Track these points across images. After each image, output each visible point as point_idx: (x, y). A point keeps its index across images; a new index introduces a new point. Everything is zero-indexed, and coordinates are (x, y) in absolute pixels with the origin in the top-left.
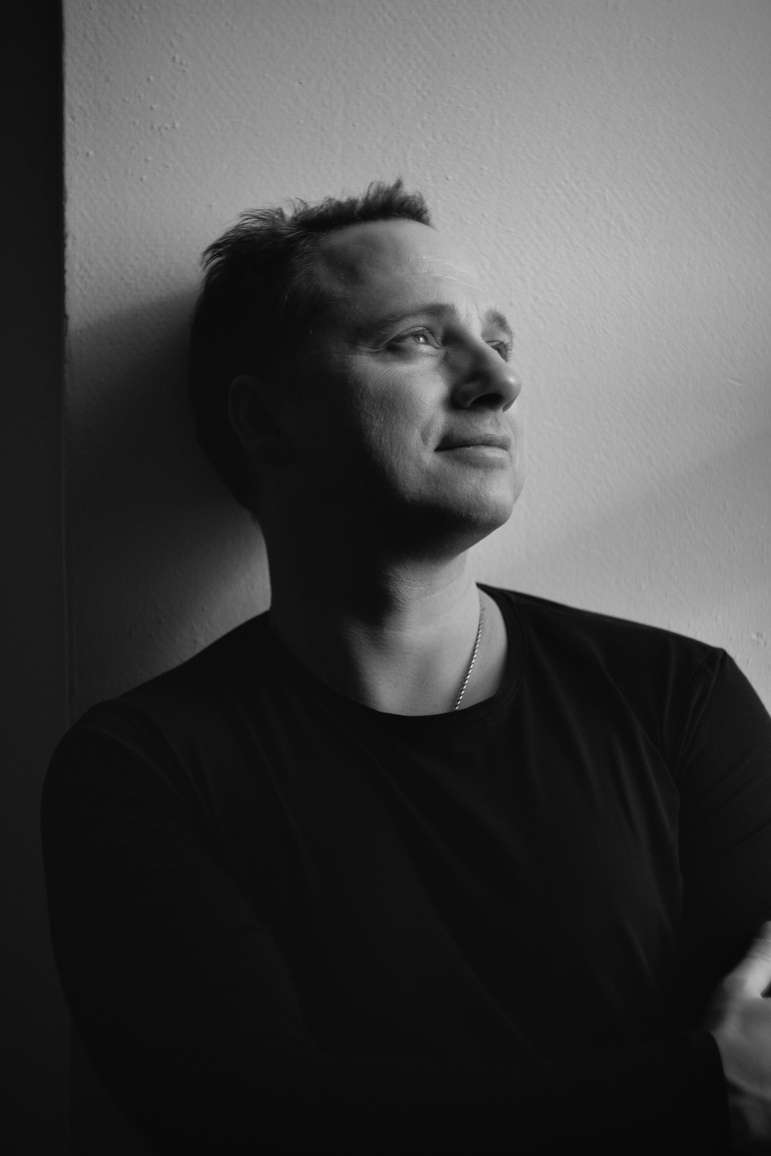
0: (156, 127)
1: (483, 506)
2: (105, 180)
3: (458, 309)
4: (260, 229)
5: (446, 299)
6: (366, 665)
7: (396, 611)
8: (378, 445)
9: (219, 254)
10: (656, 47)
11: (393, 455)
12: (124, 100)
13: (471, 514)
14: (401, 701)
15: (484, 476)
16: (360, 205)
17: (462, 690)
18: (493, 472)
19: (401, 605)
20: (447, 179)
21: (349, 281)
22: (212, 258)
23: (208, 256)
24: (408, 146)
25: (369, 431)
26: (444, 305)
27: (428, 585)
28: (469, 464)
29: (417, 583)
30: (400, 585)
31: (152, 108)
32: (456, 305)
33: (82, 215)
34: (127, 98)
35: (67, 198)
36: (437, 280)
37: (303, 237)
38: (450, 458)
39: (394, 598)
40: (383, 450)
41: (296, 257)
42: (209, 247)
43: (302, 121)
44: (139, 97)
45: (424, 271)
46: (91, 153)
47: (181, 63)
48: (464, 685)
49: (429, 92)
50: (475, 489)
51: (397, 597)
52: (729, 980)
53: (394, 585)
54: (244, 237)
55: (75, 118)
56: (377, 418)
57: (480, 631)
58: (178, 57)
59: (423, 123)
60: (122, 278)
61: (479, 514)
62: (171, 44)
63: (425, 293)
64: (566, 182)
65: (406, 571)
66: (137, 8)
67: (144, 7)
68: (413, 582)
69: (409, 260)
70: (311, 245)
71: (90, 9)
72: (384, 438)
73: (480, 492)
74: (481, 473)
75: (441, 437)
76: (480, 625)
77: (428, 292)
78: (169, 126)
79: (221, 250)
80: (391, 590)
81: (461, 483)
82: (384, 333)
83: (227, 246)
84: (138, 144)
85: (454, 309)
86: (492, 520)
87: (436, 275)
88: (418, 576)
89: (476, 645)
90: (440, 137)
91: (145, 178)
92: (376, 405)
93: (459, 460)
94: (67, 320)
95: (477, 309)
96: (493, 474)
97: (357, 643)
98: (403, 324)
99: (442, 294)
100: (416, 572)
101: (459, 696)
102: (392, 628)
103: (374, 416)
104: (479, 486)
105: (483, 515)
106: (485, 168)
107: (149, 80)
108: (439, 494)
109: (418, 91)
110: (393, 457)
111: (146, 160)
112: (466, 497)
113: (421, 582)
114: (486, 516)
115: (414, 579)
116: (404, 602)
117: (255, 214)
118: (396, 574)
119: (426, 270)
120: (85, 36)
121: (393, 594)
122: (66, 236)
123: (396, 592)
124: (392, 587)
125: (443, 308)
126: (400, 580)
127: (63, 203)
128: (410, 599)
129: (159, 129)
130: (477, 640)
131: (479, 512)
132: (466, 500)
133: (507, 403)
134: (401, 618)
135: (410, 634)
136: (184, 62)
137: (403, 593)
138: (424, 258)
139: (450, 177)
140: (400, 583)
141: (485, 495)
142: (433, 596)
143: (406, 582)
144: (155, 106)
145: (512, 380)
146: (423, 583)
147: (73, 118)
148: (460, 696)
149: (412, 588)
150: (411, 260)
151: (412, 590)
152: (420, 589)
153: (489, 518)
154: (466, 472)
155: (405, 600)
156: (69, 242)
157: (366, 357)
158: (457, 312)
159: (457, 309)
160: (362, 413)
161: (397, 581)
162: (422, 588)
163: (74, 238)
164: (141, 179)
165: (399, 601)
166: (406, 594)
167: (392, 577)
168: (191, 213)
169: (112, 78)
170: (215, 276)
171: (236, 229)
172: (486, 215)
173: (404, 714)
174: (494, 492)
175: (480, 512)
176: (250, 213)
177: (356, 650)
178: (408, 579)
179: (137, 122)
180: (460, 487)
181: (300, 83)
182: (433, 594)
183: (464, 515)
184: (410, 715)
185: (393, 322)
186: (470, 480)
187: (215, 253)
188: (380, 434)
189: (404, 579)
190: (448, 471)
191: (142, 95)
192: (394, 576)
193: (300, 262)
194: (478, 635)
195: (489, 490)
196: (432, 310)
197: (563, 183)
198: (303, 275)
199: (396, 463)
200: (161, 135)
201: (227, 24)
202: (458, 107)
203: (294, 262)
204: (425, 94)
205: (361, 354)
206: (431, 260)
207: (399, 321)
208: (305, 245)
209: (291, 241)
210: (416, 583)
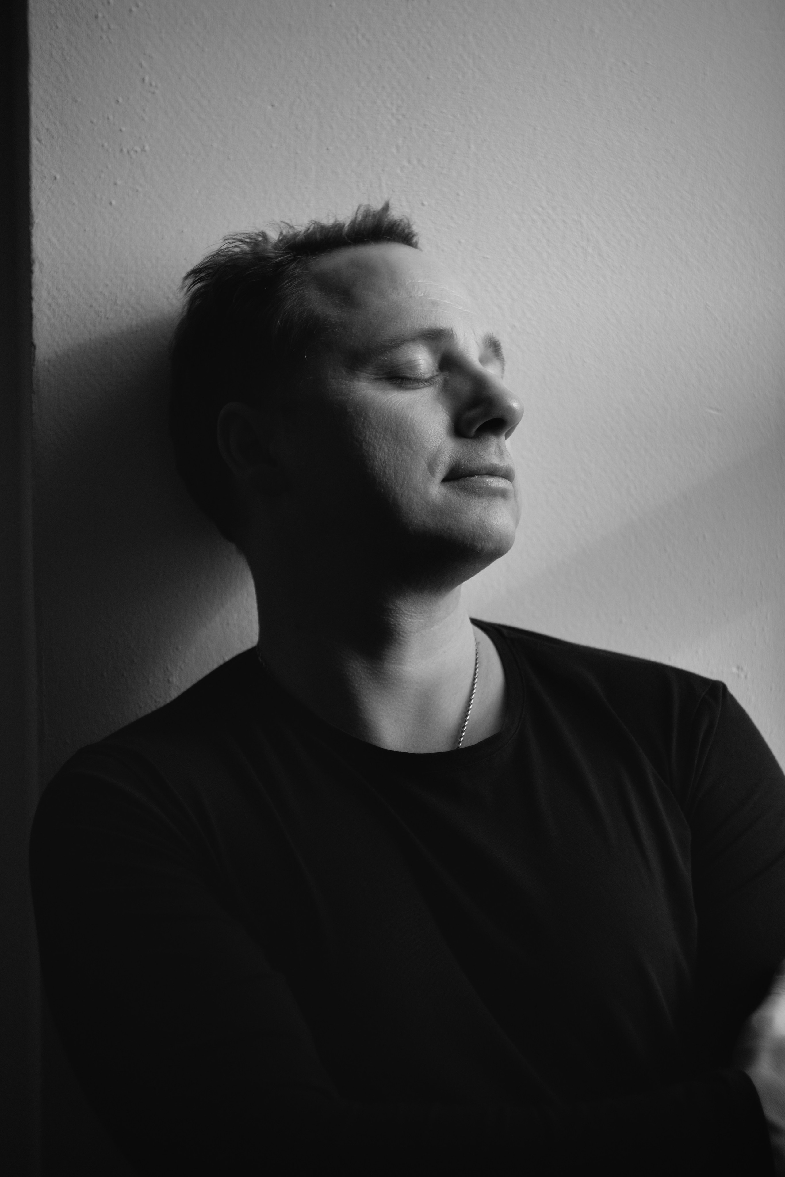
0: (125, 150)
1: (488, 536)
2: (74, 204)
3: (457, 333)
4: (245, 253)
5: (443, 324)
6: (367, 701)
7: (396, 644)
8: (381, 476)
9: (201, 280)
10: (632, 71)
11: (397, 486)
12: (92, 122)
13: (475, 544)
14: (403, 738)
15: (487, 504)
16: (346, 228)
17: (464, 727)
18: (496, 501)
19: (402, 638)
20: (423, 204)
21: (344, 305)
22: (194, 283)
23: (189, 281)
24: (383, 170)
25: (372, 461)
26: (443, 329)
27: (428, 617)
28: (474, 494)
29: (418, 616)
30: (400, 617)
31: (121, 131)
32: (455, 329)
33: (49, 240)
34: (95, 121)
35: (34, 223)
36: (434, 303)
37: (293, 261)
38: (456, 487)
39: (395, 631)
40: (387, 481)
41: (287, 281)
42: (189, 272)
43: (274, 145)
44: (108, 119)
45: (420, 294)
46: (58, 177)
47: (151, 85)
48: (466, 721)
49: (404, 116)
50: (480, 519)
51: (397, 630)
52: (757, 1017)
53: (395, 618)
54: (227, 262)
55: (41, 141)
56: (380, 449)
57: (478, 666)
58: (147, 79)
59: (398, 148)
60: (91, 306)
61: (483, 543)
62: (141, 65)
63: (423, 317)
64: (543, 208)
65: (407, 603)
66: (105, 27)
67: (112, 27)
68: (413, 615)
69: (405, 284)
70: (301, 268)
71: (57, 27)
72: (388, 469)
73: (485, 521)
74: (484, 502)
75: (448, 467)
76: (476, 659)
77: (426, 316)
78: (139, 150)
79: (202, 275)
80: (391, 623)
81: (466, 513)
82: (383, 359)
83: (210, 271)
84: (107, 167)
85: (452, 334)
86: (496, 549)
87: (433, 299)
88: (418, 608)
89: (474, 679)
90: (415, 162)
91: (114, 202)
92: (378, 435)
93: (464, 489)
94: (35, 348)
95: (474, 334)
96: (495, 502)
97: (357, 678)
98: (402, 350)
99: (439, 318)
100: (417, 604)
101: (461, 732)
102: (392, 662)
103: (377, 445)
104: (483, 514)
105: (488, 545)
106: (461, 194)
107: (117, 101)
108: (444, 525)
109: (393, 115)
110: (398, 488)
111: (115, 184)
112: (471, 527)
113: (421, 615)
114: (490, 546)
115: (415, 611)
116: (405, 635)
117: (239, 237)
118: (396, 606)
119: (423, 294)
120: (52, 56)
121: (393, 626)
122: (34, 261)
123: (397, 625)
124: (393, 620)
125: (442, 333)
126: (401, 612)
127: (30, 228)
128: (410, 632)
129: (128, 152)
130: (475, 674)
131: (483, 542)
132: (471, 530)
133: (508, 430)
134: (401, 652)
135: (410, 669)
136: (154, 84)
137: (404, 626)
138: (419, 281)
139: (426, 203)
140: (401, 616)
141: (489, 524)
142: (432, 629)
143: (407, 614)
144: (124, 129)
145: (515, 405)
146: (423, 615)
147: (40, 141)
148: (463, 732)
149: (413, 620)
150: (407, 283)
151: (413, 623)
152: (420, 622)
153: (493, 547)
154: (470, 502)
155: (406, 633)
156: (36, 268)
157: (365, 384)
158: (455, 337)
159: (455, 333)
160: (364, 443)
161: (397, 613)
162: (422, 620)
163: (41, 264)
164: (111, 203)
165: (399, 634)
166: (407, 627)
167: (392, 609)
168: (163, 239)
169: (79, 100)
170: (198, 302)
171: (218, 254)
172: (463, 241)
173: (405, 751)
174: (498, 521)
175: (485, 541)
176: (234, 237)
177: (356, 685)
178: (408, 611)
179: (106, 144)
180: (465, 517)
181: (273, 106)
182: (432, 626)
183: (468, 546)
184: (412, 752)
185: (393, 347)
186: (475, 510)
187: (197, 279)
188: (384, 465)
189: (405, 612)
190: (453, 501)
191: (111, 117)
192: (394, 608)
193: (290, 286)
194: (476, 669)
195: (493, 519)
196: (430, 334)
197: (540, 209)
198: (295, 300)
199: (400, 495)
200: (131, 158)
201: (198, 45)
202: (434, 131)
203: (285, 286)
204: (400, 117)
205: (359, 381)
206: (426, 284)
207: (399, 346)
208: (295, 268)
209: (279, 265)
210: (416, 615)
